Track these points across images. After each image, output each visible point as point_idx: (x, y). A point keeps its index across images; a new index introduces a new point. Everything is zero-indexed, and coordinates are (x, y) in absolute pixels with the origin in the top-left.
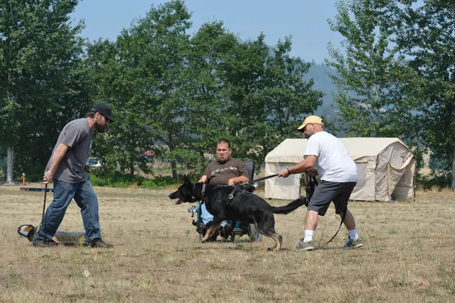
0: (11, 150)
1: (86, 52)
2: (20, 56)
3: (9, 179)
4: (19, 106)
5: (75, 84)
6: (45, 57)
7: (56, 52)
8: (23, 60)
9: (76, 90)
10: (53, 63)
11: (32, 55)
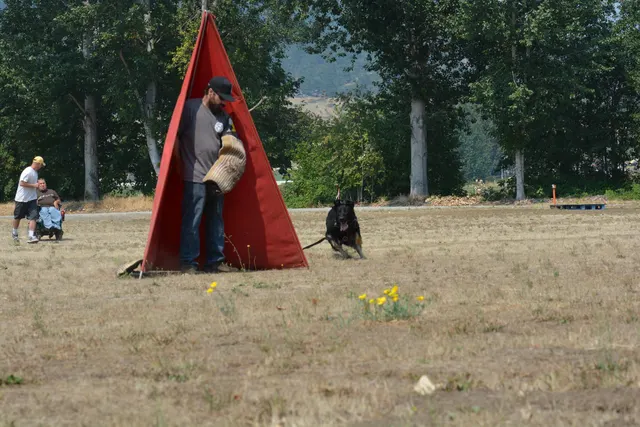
0: (521, 154)
1: (618, 11)
2: (529, 22)
3: (520, 193)
4: (531, 92)
5: (605, 57)
6: (562, 22)
7: (579, 13)
8: (533, 27)
9: (607, 65)
10: (575, 31)
11: (546, 19)
